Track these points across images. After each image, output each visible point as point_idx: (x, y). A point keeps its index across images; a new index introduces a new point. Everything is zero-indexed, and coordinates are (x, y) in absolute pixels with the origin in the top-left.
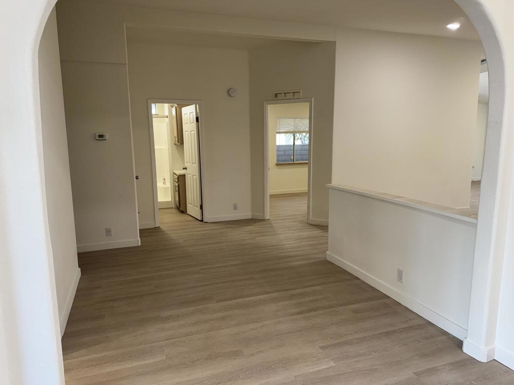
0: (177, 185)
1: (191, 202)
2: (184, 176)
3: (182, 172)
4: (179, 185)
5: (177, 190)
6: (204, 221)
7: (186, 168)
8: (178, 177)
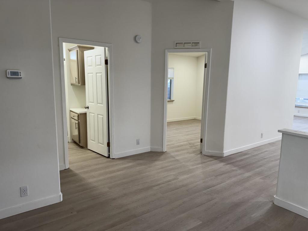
0: (77, 122)
1: (95, 139)
2: (85, 114)
3: (83, 111)
4: (79, 123)
5: (77, 127)
6: (110, 157)
7: (88, 108)
8: (78, 115)
